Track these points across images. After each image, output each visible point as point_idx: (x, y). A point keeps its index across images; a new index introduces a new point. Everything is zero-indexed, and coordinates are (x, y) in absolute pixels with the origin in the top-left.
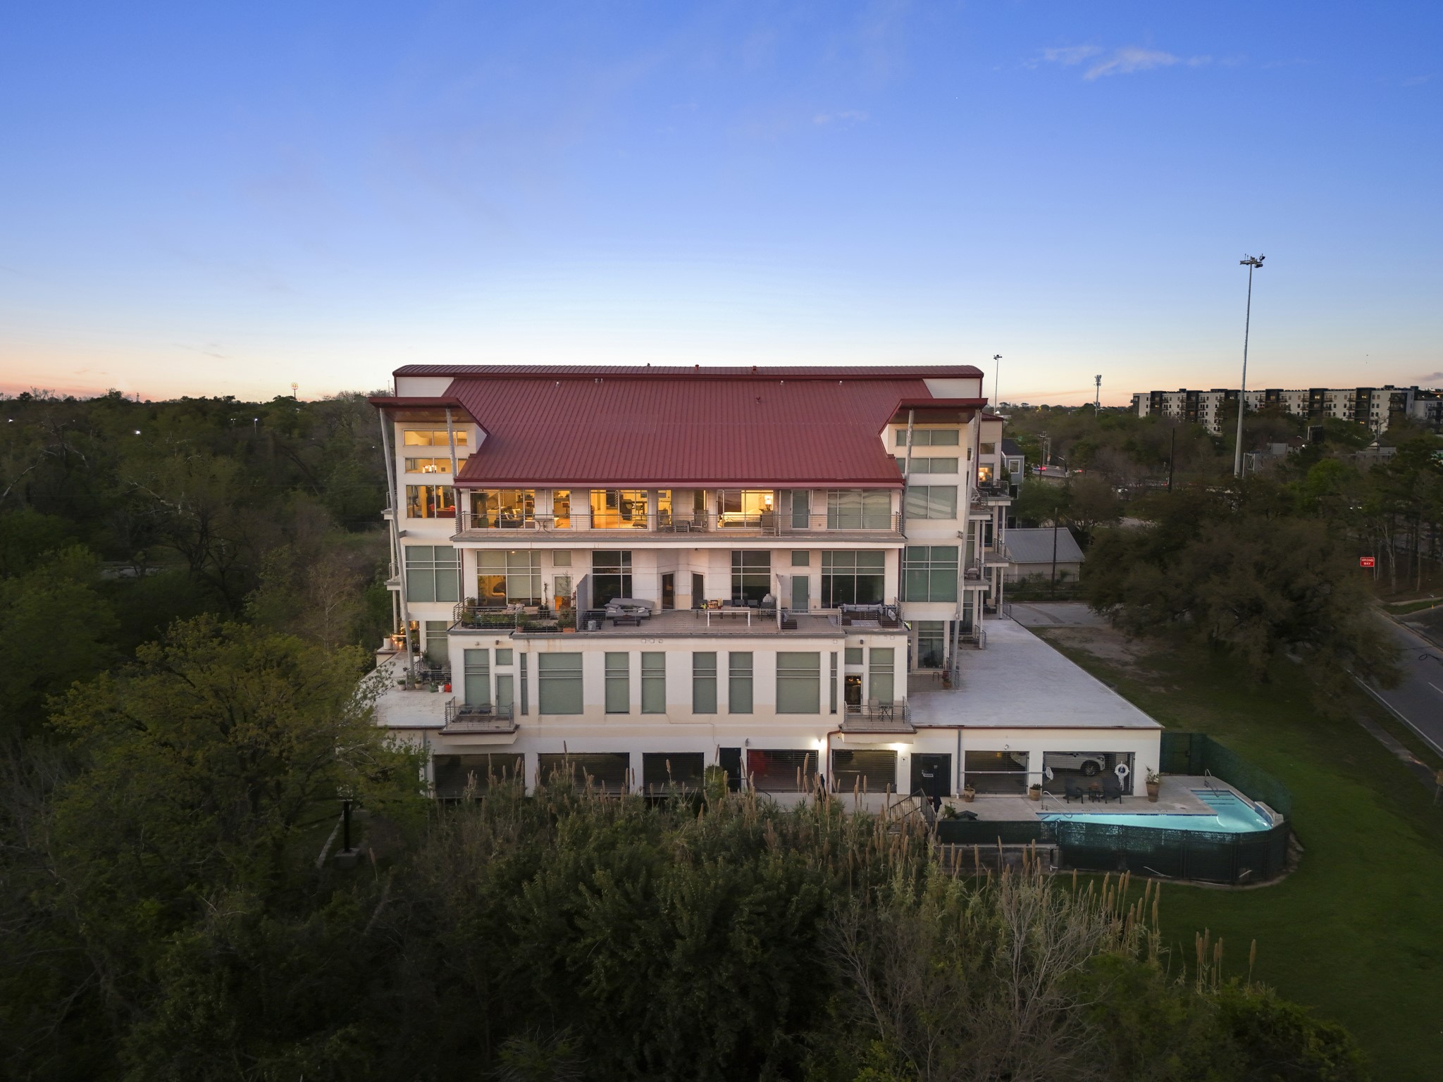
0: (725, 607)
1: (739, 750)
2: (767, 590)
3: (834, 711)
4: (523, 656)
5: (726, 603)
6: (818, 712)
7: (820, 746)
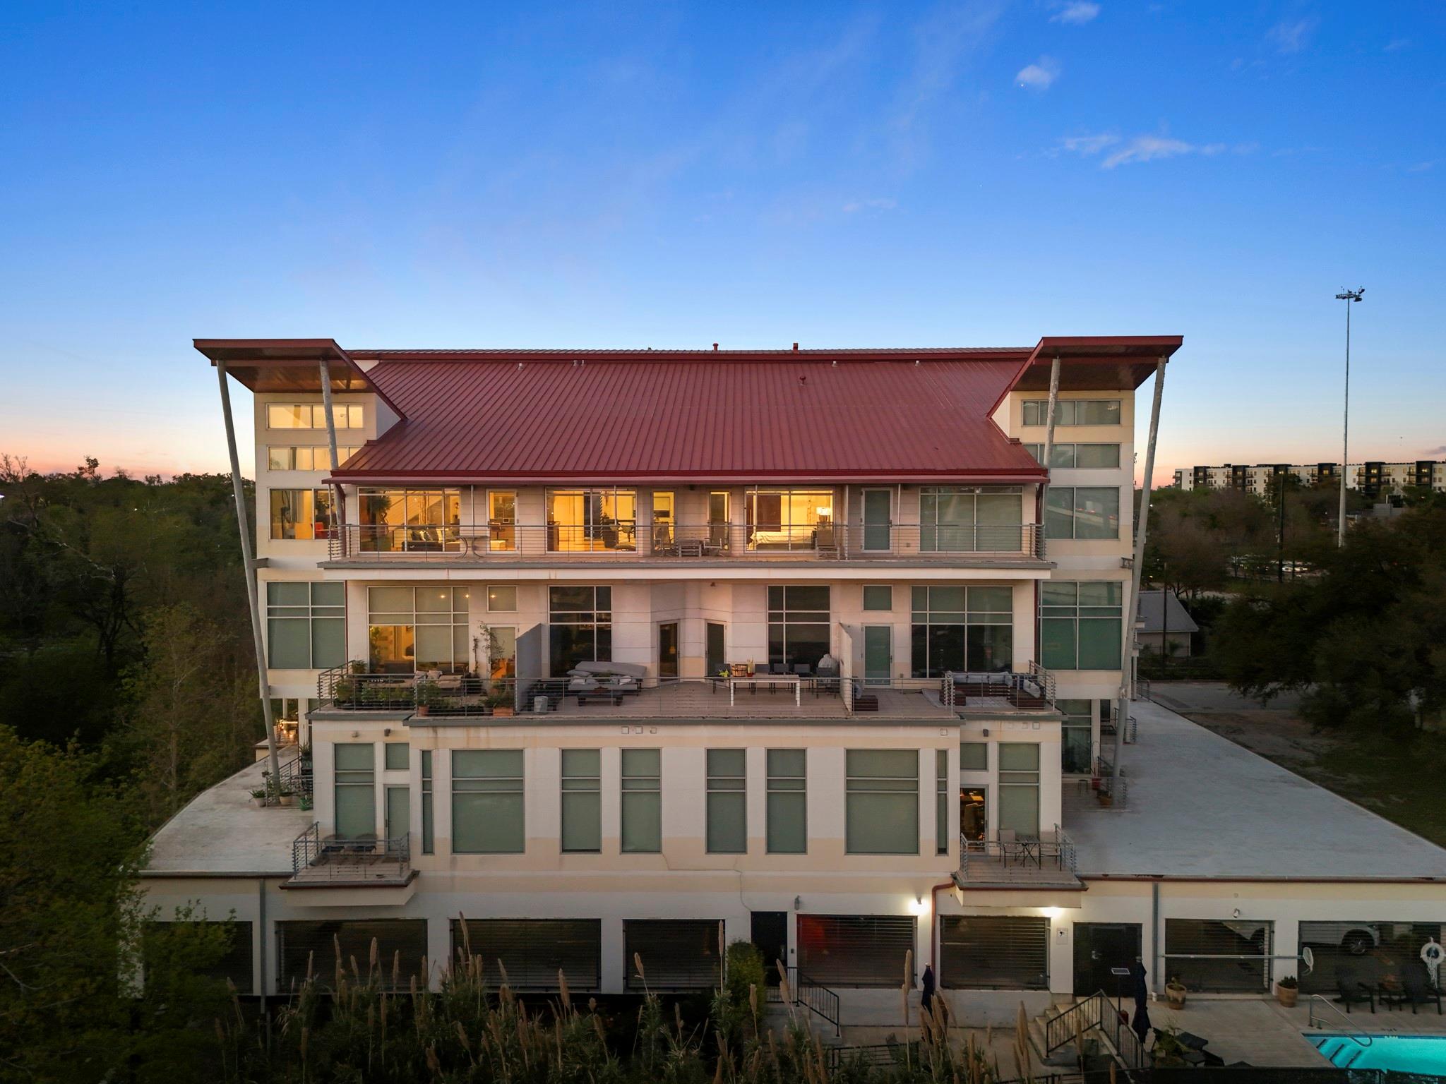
0: (758, 675)
1: (784, 915)
2: (825, 648)
3: (942, 850)
4: (426, 755)
5: (759, 668)
6: (917, 852)
7: (920, 909)
